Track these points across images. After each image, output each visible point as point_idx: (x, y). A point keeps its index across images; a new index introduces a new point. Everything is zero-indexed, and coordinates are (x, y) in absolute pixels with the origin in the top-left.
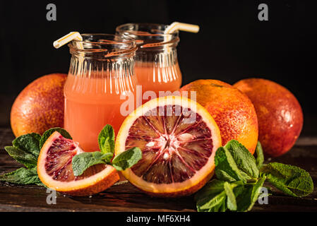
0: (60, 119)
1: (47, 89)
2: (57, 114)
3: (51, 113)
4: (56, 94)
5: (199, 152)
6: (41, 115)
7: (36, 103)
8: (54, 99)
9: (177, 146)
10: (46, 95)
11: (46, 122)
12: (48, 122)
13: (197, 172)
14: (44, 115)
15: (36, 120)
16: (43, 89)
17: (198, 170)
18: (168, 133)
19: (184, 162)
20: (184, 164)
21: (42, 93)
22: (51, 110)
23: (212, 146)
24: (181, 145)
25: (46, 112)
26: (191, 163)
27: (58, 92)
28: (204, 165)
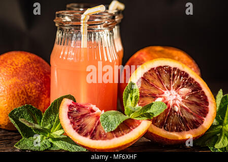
0: (39, 91)
1: (20, 65)
2: (36, 87)
3: (31, 86)
4: (31, 68)
5: (198, 102)
6: (23, 88)
7: (15, 78)
8: (30, 73)
9: (181, 100)
10: (22, 70)
11: (27, 94)
12: (29, 94)
13: (205, 119)
14: (24, 87)
15: (18, 93)
16: (16, 65)
17: (205, 117)
18: (169, 90)
19: (191, 111)
20: (192, 114)
21: (17, 68)
22: (30, 83)
23: (206, 97)
24: (183, 98)
25: (26, 86)
26: (197, 112)
27: (31, 66)
28: (208, 113)
